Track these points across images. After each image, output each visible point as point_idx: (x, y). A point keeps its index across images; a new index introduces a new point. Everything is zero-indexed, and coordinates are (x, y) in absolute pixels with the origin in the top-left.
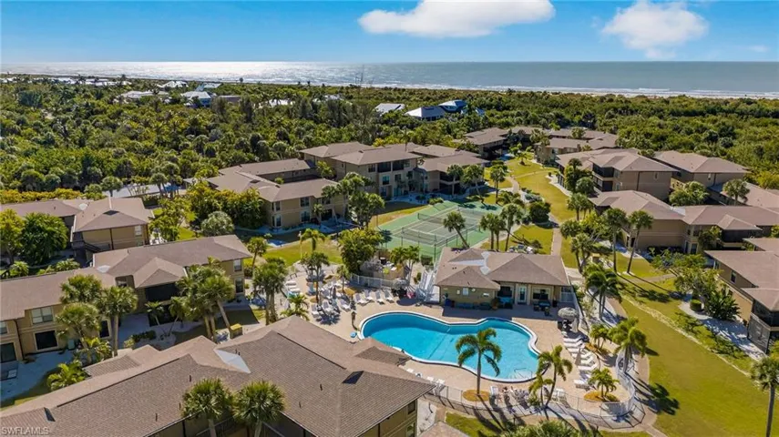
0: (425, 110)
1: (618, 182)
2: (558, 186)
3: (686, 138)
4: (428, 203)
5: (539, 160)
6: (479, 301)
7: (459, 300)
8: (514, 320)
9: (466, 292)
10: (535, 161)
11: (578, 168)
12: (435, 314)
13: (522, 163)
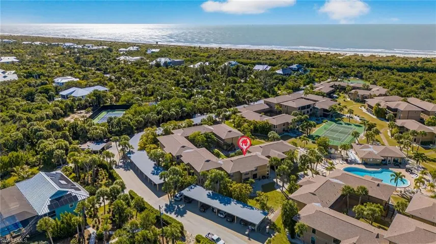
0: (283, 70)
1: (399, 115)
2: (367, 113)
3: (413, 88)
4: (323, 122)
5: (351, 99)
6: (375, 163)
7: (369, 162)
8: (390, 169)
9: (371, 160)
10: (349, 100)
11: (379, 107)
12: (363, 167)
13: (344, 101)
